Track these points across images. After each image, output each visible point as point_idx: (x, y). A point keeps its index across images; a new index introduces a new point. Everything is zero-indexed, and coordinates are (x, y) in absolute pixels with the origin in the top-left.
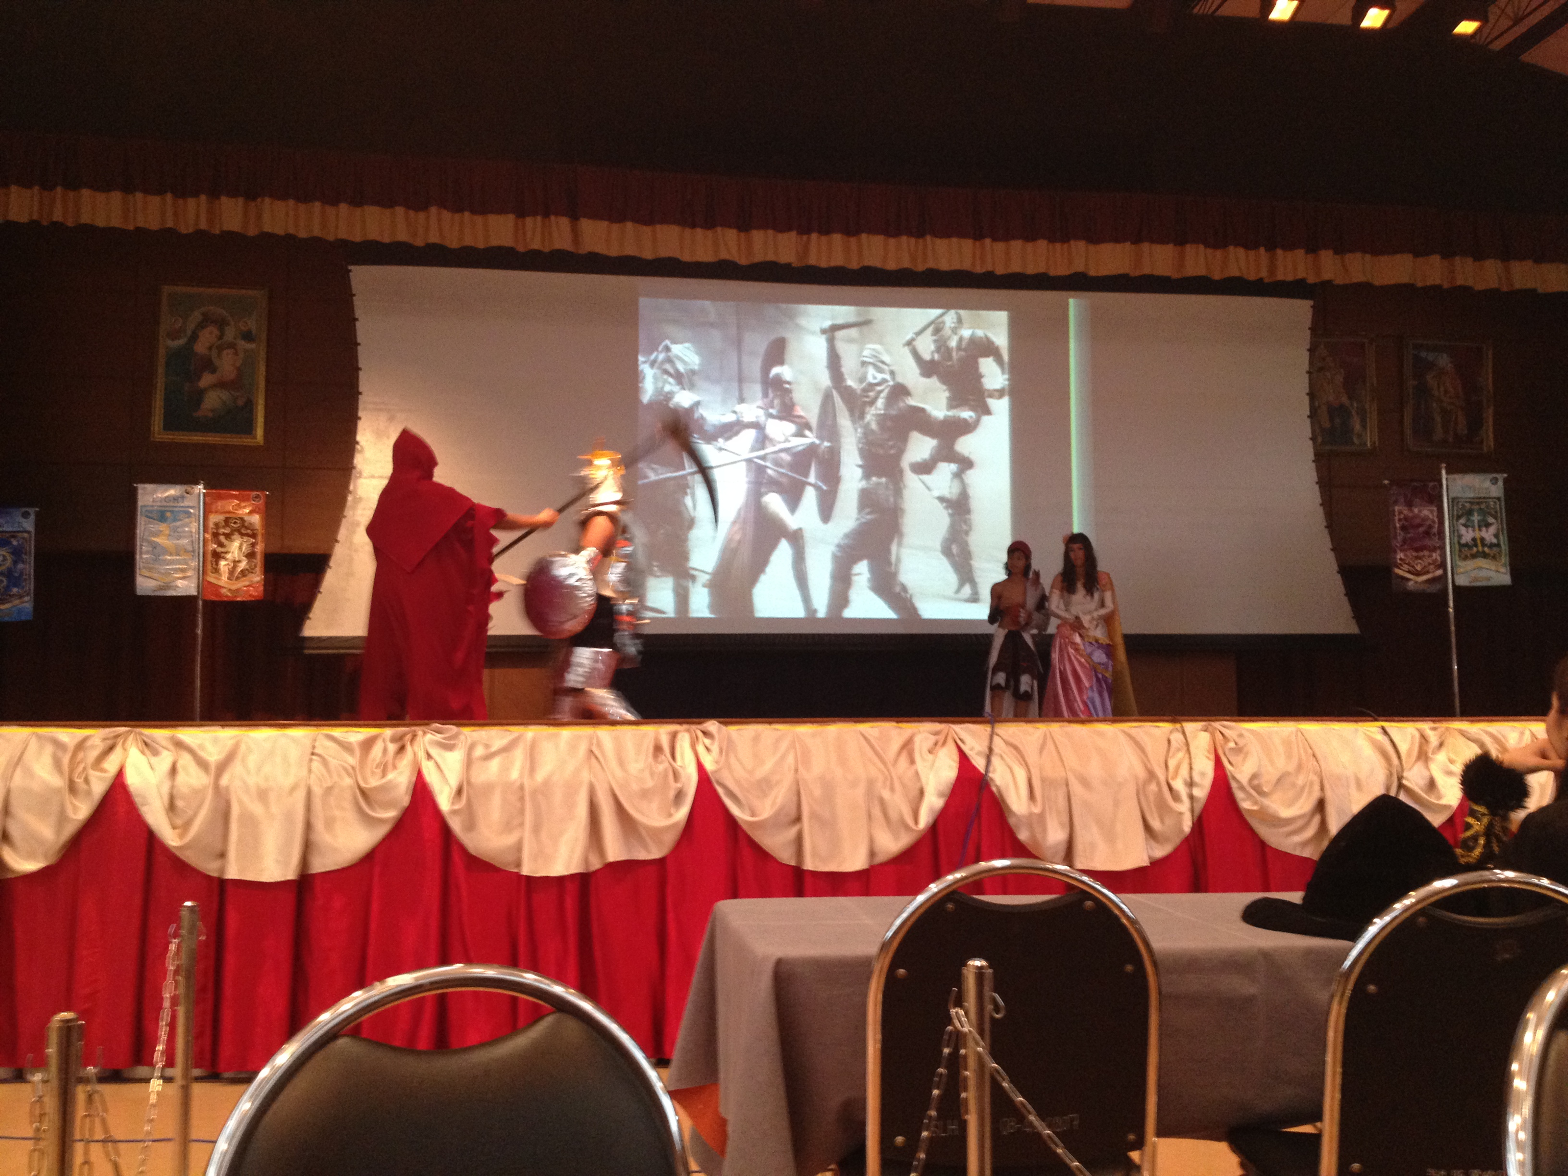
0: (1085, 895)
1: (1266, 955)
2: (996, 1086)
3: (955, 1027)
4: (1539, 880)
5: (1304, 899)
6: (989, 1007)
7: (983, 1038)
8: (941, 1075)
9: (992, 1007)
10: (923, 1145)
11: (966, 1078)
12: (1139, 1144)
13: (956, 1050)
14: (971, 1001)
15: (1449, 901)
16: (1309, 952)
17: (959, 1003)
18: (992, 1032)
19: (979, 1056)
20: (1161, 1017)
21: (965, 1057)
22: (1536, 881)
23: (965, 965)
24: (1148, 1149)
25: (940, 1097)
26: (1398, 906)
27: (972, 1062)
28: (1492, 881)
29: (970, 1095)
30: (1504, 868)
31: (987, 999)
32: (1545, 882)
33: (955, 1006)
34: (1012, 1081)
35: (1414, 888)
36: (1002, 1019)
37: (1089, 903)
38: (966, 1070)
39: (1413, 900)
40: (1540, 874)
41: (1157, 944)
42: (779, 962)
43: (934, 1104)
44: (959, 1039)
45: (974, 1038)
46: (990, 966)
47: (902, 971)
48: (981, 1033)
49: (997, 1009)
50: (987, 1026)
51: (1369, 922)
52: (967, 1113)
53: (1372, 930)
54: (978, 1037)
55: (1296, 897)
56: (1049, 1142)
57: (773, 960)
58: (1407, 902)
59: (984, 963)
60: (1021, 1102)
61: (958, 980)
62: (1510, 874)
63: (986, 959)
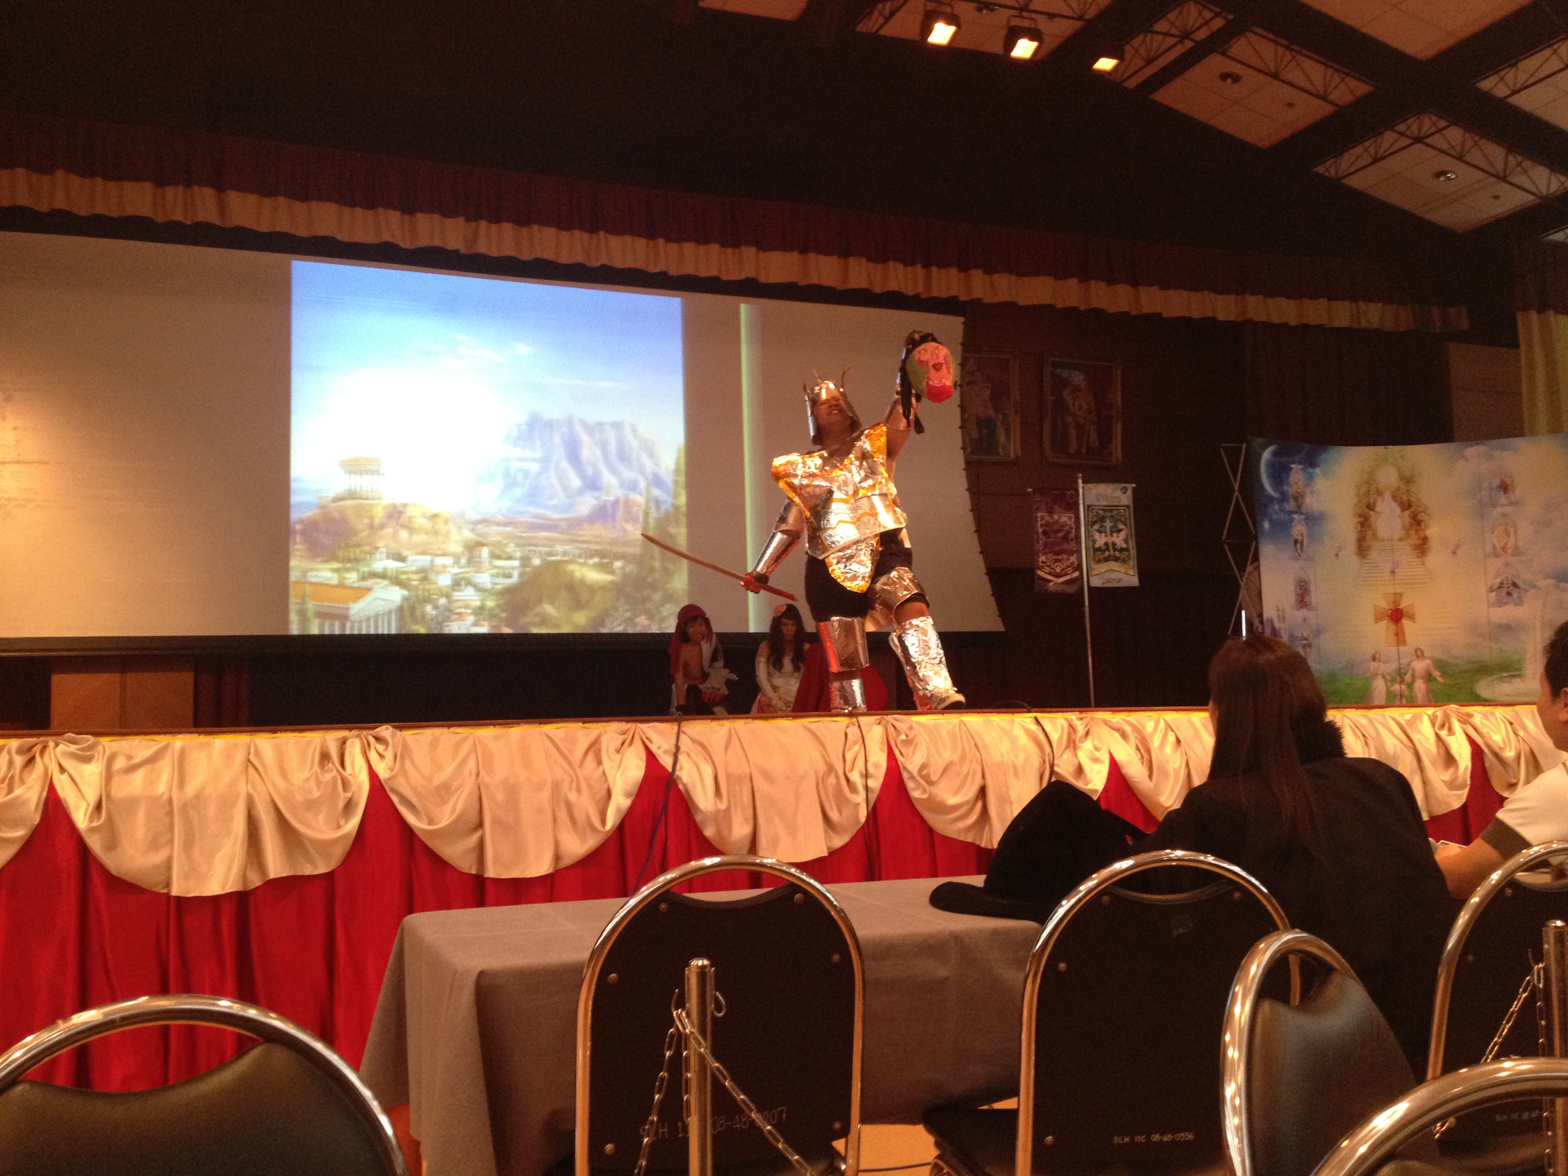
0: (795, 888)
1: (956, 938)
2: (718, 1086)
3: (677, 1028)
4: (1206, 858)
5: (986, 882)
6: (711, 1007)
7: (705, 1038)
8: (663, 1079)
9: (713, 1006)
10: (644, 1152)
11: (687, 1080)
12: (844, 1132)
13: (678, 1053)
14: (693, 1003)
15: (1128, 881)
16: (995, 933)
17: (681, 1003)
18: (713, 1032)
19: (702, 1058)
20: (864, 1004)
21: (687, 1058)
22: (1202, 858)
23: (688, 965)
24: (853, 1136)
25: (661, 1101)
26: (1083, 888)
27: (694, 1063)
28: (1162, 861)
29: (692, 1098)
30: (1174, 848)
31: (709, 998)
32: (1210, 859)
33: (677, 1009)
34: (734, 1080)
35: (1096, 870)
36: (723, 1017)
37: (798, 896)
38: (687, 1070)
39: (1095, 882)
40: (1206, 852)
41: (860, 933)
42: (481, 975)
43: (655, 1110)
44: (681, 1040)
45: (696, 1039)
46: (712, 965)
47: (613, 976)
48: (703, 1033)
49: (718, 1008)
50: (709, 1028)
51: (1057, 903)
52: (689, 1115)
53: (1061, 912)
54: (700, 1038)
55: (978, 881)
56: (770, 1138)
57: (476, 972)
58: (1091, 884)
59: (706, 962)
60: (743, 1101)
61: (680, 981)
62: (1179, 853)
63: (708, 959)
